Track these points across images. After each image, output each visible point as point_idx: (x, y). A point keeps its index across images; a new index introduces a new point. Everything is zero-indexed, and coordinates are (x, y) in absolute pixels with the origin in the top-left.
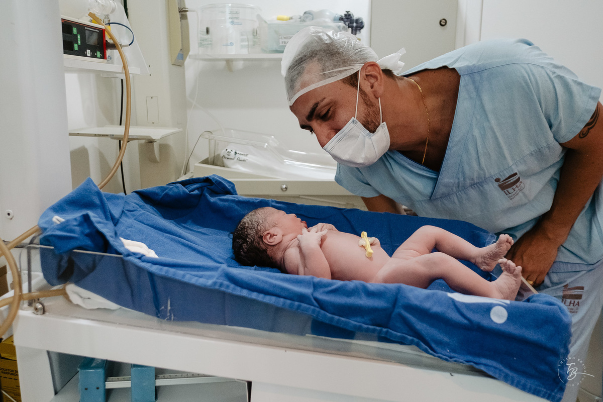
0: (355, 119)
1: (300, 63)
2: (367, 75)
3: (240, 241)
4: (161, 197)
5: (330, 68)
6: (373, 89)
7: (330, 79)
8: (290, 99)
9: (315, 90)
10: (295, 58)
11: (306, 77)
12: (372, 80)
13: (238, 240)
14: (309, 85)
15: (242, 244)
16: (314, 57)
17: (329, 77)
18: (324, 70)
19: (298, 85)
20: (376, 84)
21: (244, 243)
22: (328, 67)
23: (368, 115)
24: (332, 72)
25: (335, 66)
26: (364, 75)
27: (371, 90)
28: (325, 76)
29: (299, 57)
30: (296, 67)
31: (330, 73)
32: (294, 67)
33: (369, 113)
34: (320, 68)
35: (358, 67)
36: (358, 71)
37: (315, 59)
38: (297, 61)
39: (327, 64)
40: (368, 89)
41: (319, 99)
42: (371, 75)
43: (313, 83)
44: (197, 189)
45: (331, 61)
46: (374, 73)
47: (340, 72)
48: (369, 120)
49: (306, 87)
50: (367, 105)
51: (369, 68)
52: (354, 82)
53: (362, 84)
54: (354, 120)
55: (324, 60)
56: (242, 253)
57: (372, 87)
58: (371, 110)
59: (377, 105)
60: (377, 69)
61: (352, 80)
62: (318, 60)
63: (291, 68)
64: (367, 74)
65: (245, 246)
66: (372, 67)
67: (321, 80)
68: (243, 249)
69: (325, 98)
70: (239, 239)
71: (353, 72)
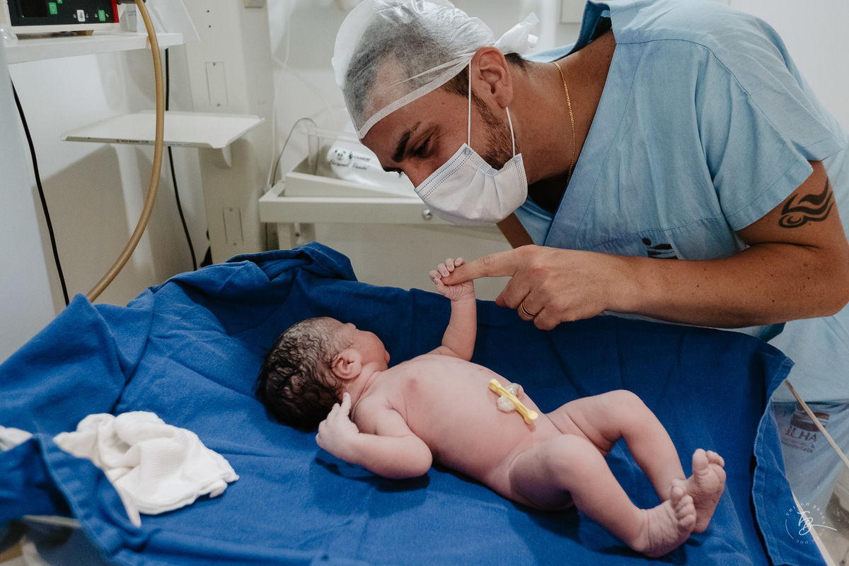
0: (469, 147)
1: (366, 64)
2: (482, 71)
3: (286, 371)
4: (220, 288)
5: (420, 68)
6: (495, 95)
7: (422, 88)
8: (358, 127)
9: (400, 111)
10: (354, 56)
11: (380, 89)
12: (493, 78)
13: (280, 369)
14: (388, 103)
15: (289, 377)
16: (388, 52)
17: (421, 85)
18: (409, 73)
19: (368, 104)
20: (499, 85)
21: (293, 374)
22: (416, 67)
23: (493, 140)
24: (424, 76)
25: (428, 64)
26: (478, 69)
27: (492, 95)
28: (413, 85)
29: (362, 54)
30: (360, 73)
31: (421, 77)
32: (357, 72)
33: (495, 137)
34: (403, 71)
35: (465, 59)
36: (468, 66)
37: (392, 54)
38: (360, 61)
39: (414, 62)
40: (486, 95)
41: (410, 126)
42: (489, 70)
43: (395, 99)
44: (286, 270)
45: (420, 56)
46: (494, 66)
47: (438, 73)
48: (497, 149)
49: (384, 106)
50: (489, 123)
51: (485, 58)
52: (463, 87)
53: (477, 89)
54: (466, 149)
55: (408, 56)
56: (289, 393)
57: (493, 91)
58: (497, 131)
59: (505, 121)
60: (498, 58)
61: (459, 84)
62: (397, 55)
63: (352, 74)
64: (483, 68)
65: (295, 380)
66: (489, 56)
67: (408, 92)
68: (291, 386)
69: (419, 123)
70: (283, 367)
71: (458, 70)
